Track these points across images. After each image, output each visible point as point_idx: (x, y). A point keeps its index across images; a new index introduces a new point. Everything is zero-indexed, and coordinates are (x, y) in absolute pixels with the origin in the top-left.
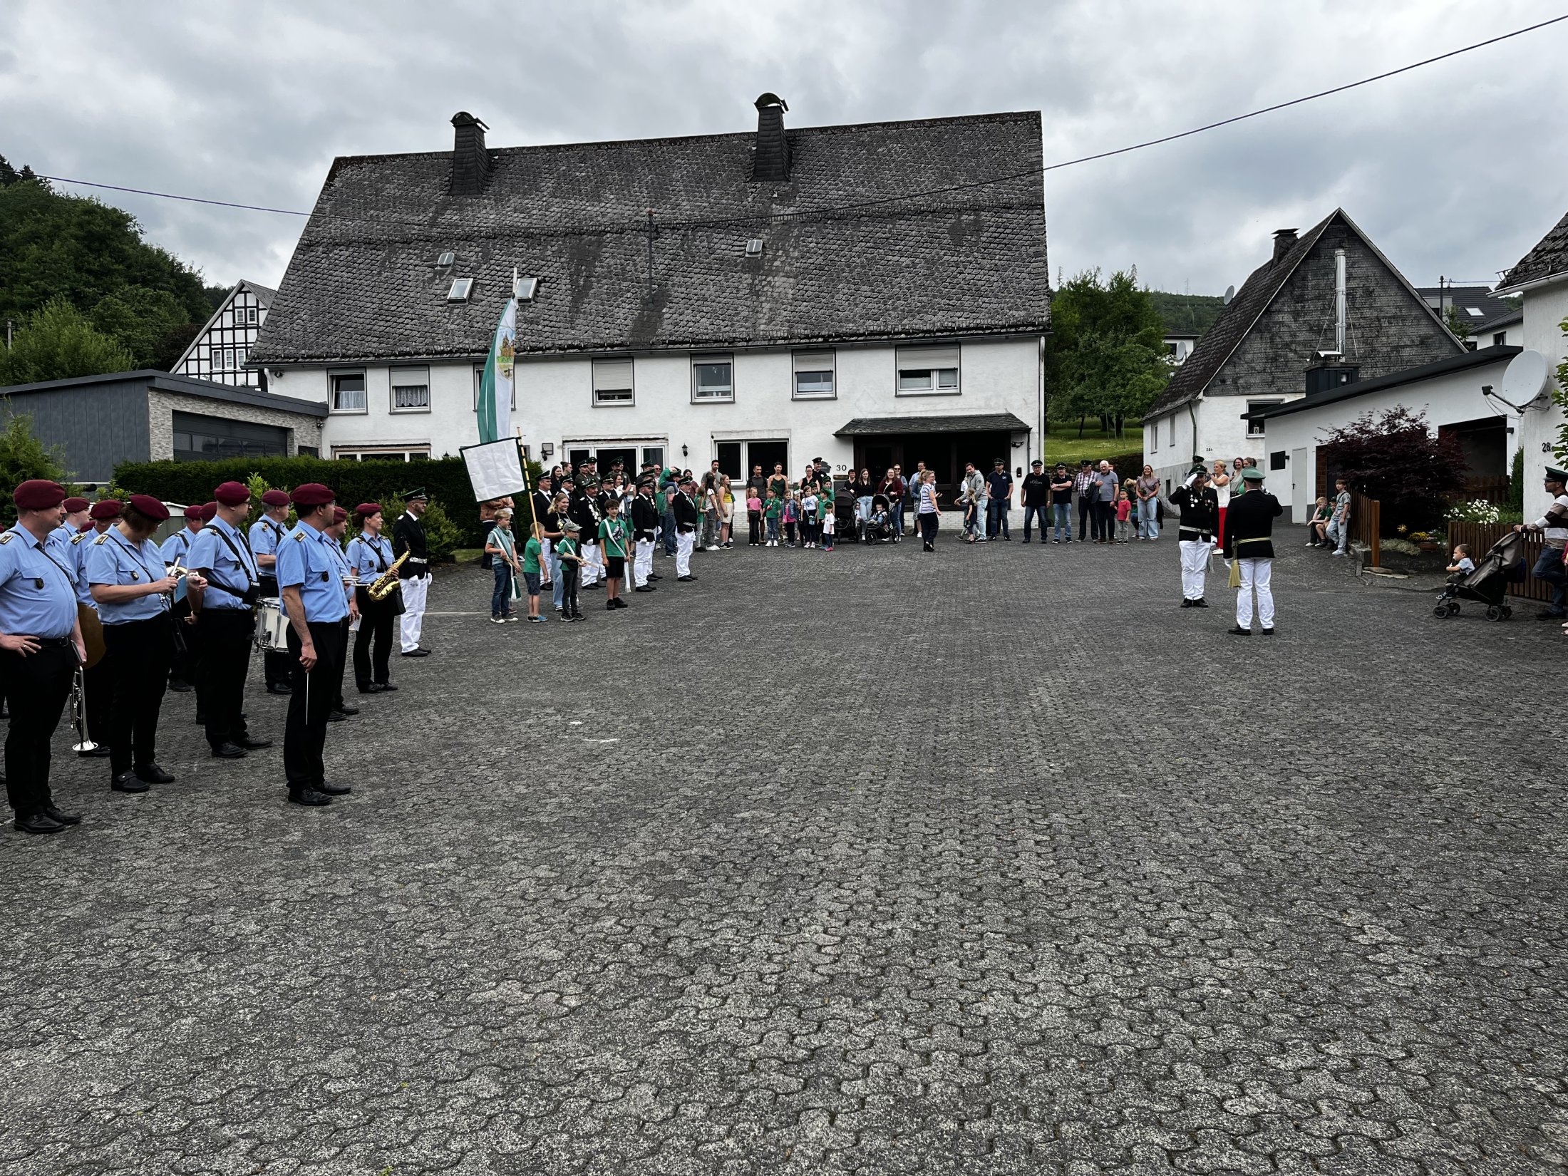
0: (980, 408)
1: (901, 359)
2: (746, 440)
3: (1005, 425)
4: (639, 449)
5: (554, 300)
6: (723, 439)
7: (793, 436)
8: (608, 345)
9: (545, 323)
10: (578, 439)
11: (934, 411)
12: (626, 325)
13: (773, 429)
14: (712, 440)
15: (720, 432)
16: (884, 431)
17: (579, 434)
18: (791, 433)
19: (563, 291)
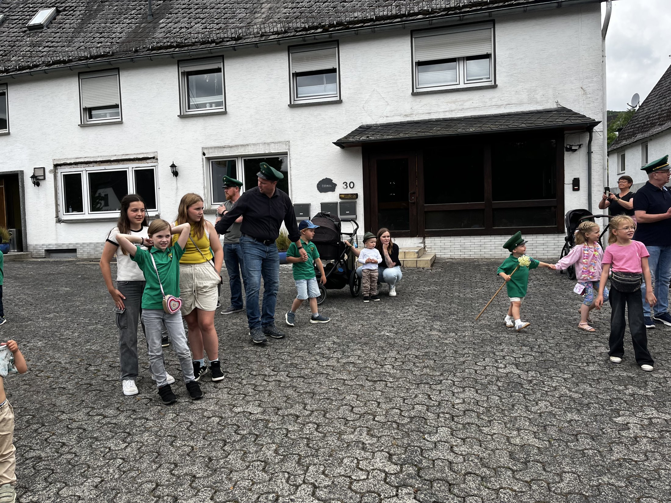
0: (521, 104)
1: (418, 47)
2: (242, 156)
3: (560, 121)
4: (130, 169)
5: (65, 24)
6: (216, 156)
7: (291, 149)
8: (91, 57)
9: (47, 44)
10: (68, 162)
11: (461, 110)
12: (119, 38)
13: (270, 141)
14: (204, 157)
15: (211, 148)
16: (398, 136)
17: (69, 157)
18: (289, 146)
19: (76, 16)
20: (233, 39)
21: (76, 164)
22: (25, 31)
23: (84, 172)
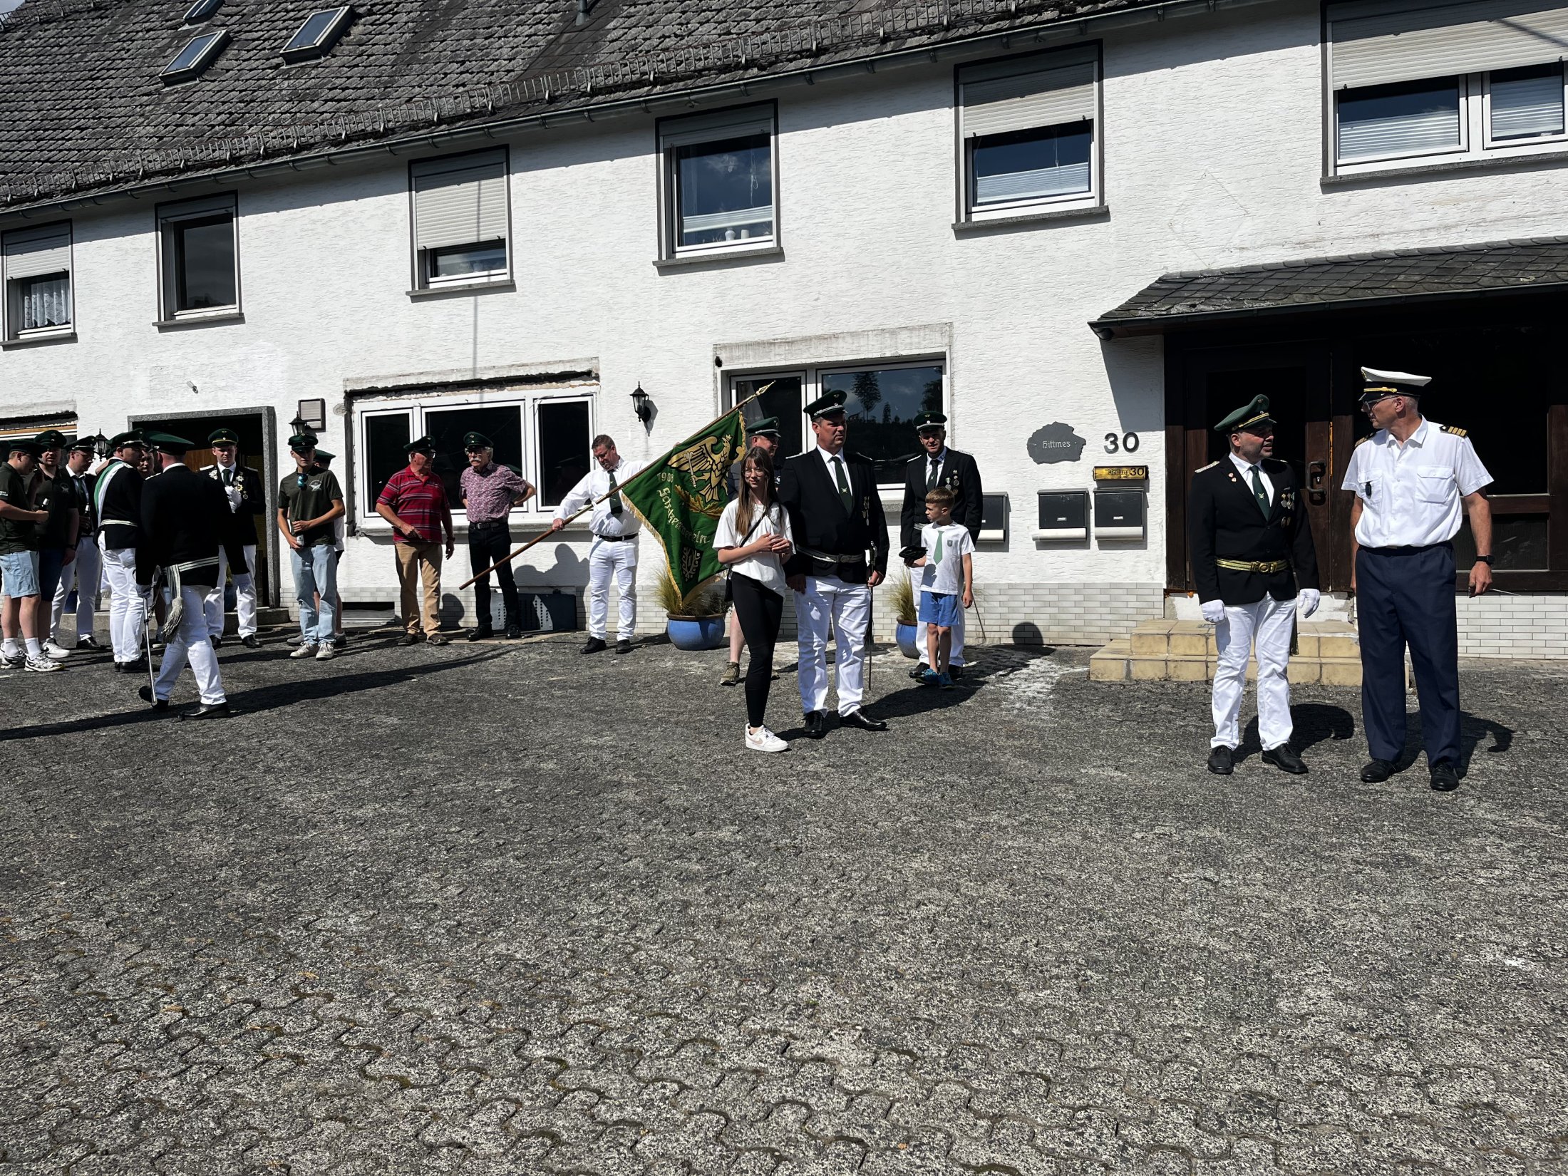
1: (1344, 56)
2: (817, 366)
5: (374, 45)
6: (749, 366)
7: (958, 345)
8: (441, 121)
9: (330, 95)
10: (380, 385)
11: (1478, 225)
12: (508, 71)
13: (897, 325)
14: (718, 371)
15: (738, 346)
16: (1288, 302)
17: (383, 372)
18: (951, 337)
19: (399, 25)
20: (802, 54)
21: (398, 391)
22: (278, 66)
23: (417, 410)
